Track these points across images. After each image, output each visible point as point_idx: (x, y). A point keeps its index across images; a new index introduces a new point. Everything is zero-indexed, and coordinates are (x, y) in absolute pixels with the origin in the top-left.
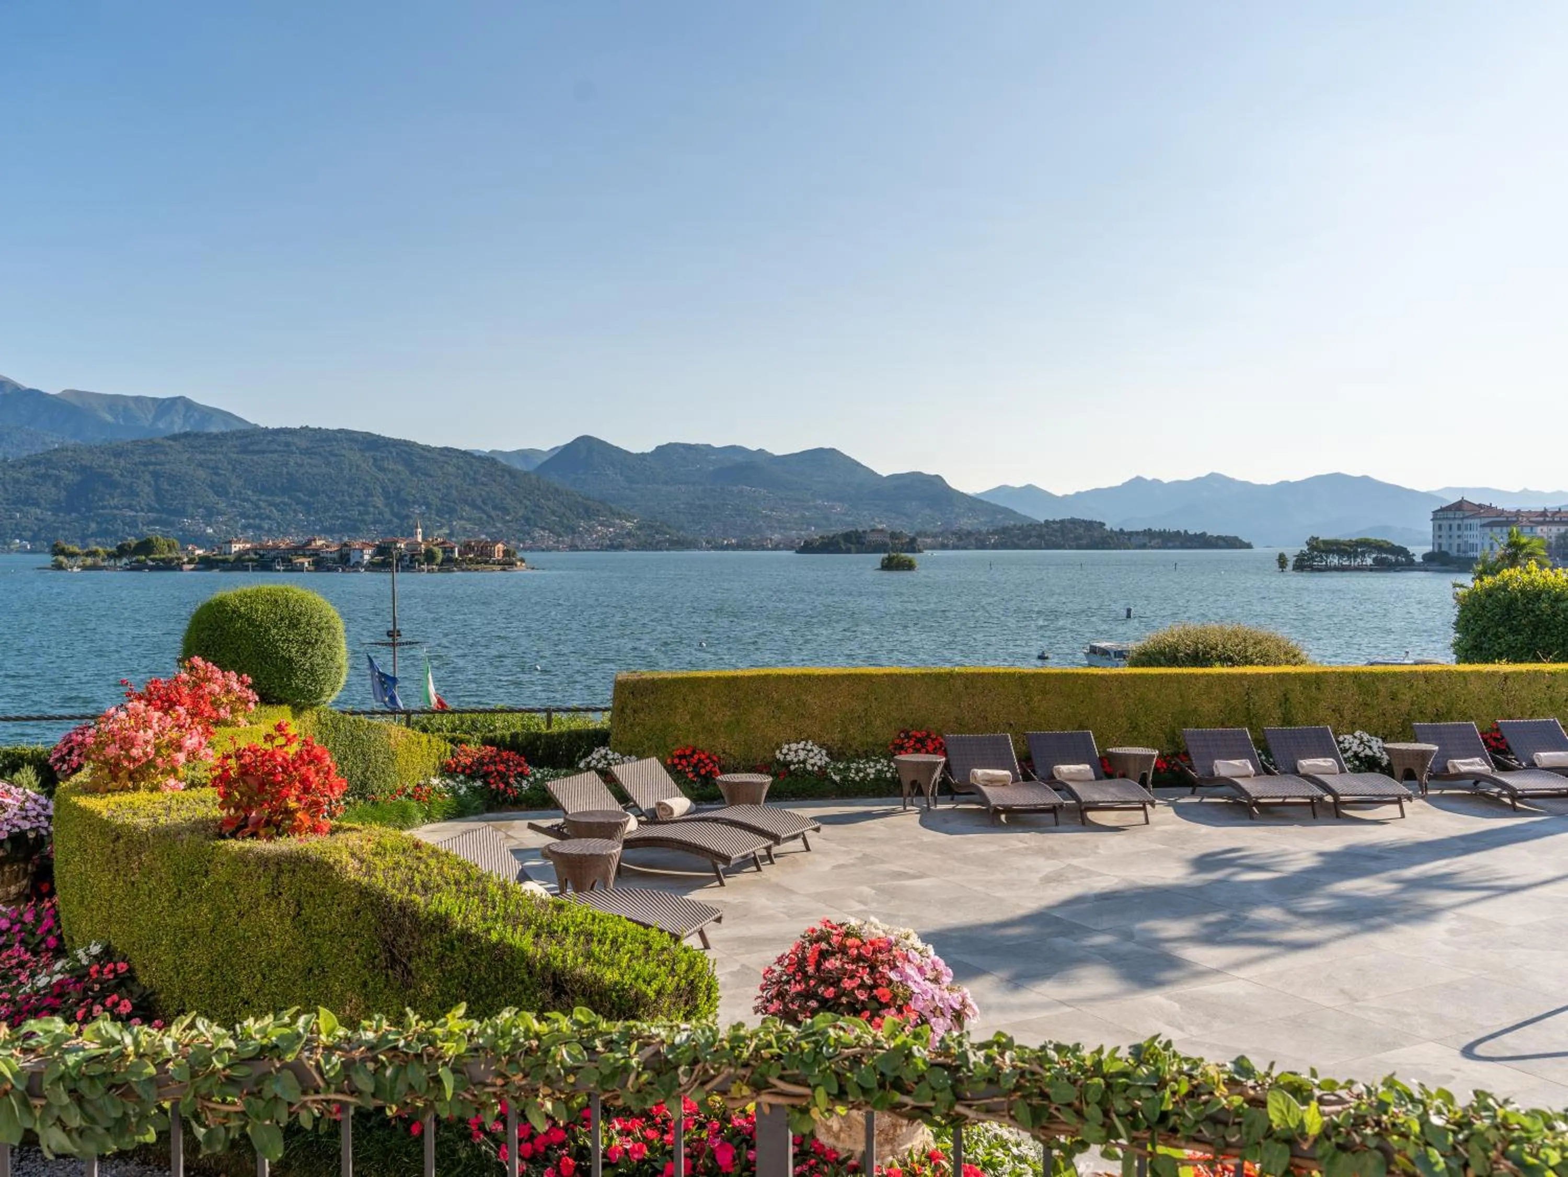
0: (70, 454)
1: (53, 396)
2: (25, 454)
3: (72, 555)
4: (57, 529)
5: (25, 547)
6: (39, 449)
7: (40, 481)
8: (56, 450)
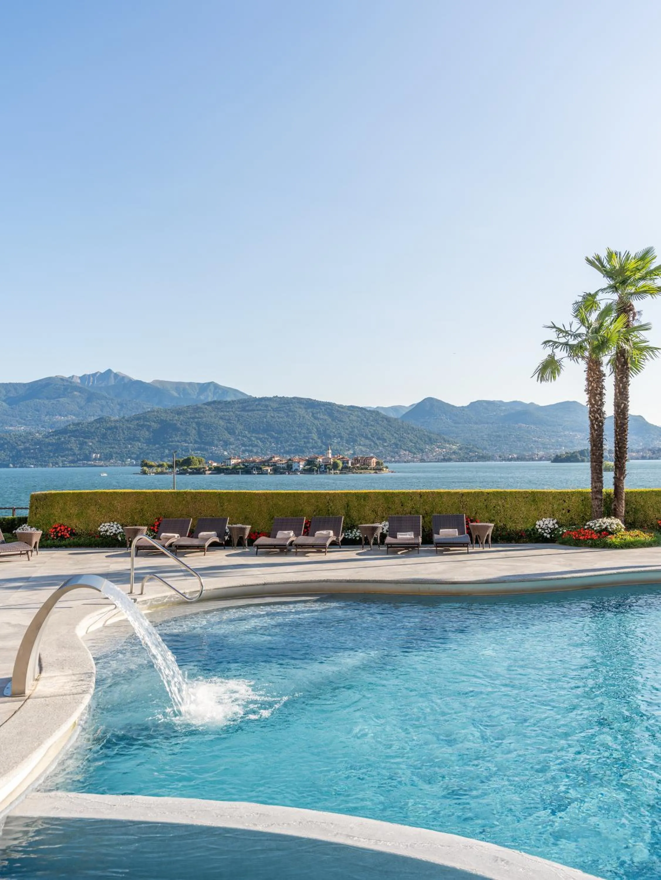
0: (155, 413)
1: (148, 384)
2: (134, 414)
3: (151, 466)
4: (148, 453)
5: (133, 463)
6: (140, 411)
7: (141, 428)
8: (148, 412)
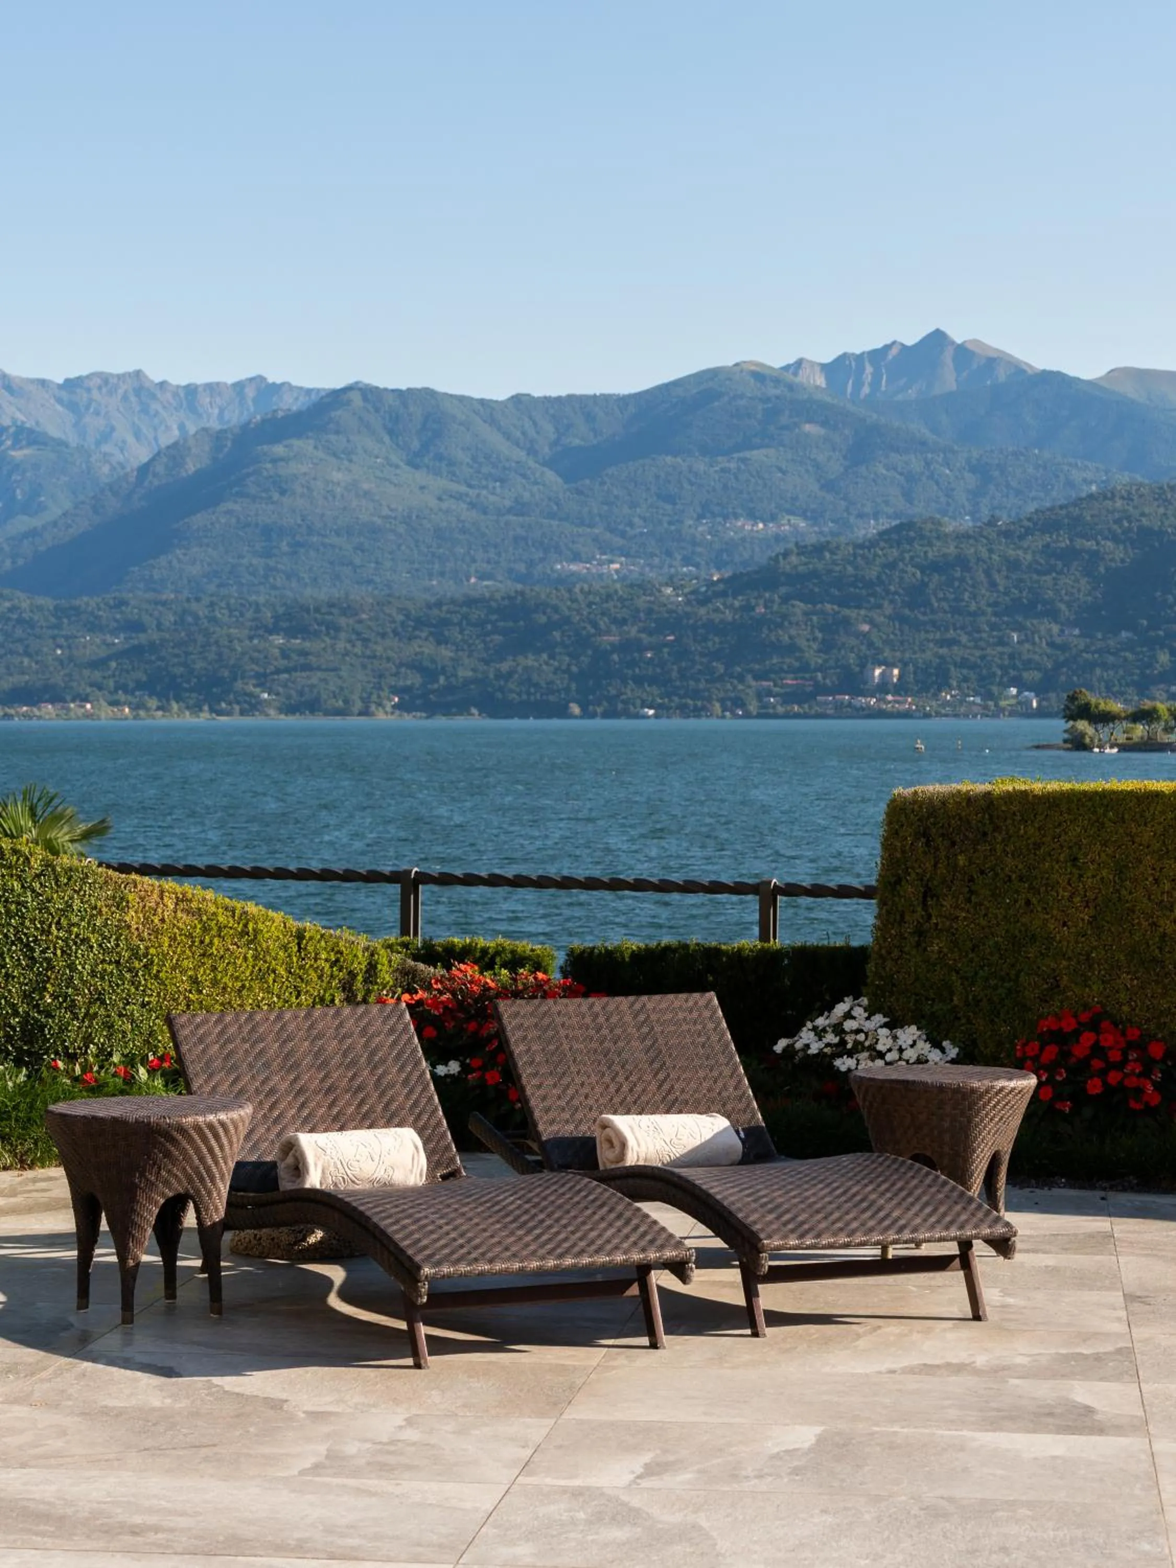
0: (1119, 504)
1: (1089, 383)
2: (1031, 508)
3: (1106, 718)
4: (1092, 665)
5: (1029, 703)
6: (1058, 495)
7: (1059, 564)
8: (1091, 497)
